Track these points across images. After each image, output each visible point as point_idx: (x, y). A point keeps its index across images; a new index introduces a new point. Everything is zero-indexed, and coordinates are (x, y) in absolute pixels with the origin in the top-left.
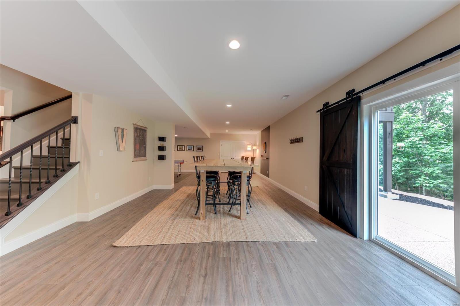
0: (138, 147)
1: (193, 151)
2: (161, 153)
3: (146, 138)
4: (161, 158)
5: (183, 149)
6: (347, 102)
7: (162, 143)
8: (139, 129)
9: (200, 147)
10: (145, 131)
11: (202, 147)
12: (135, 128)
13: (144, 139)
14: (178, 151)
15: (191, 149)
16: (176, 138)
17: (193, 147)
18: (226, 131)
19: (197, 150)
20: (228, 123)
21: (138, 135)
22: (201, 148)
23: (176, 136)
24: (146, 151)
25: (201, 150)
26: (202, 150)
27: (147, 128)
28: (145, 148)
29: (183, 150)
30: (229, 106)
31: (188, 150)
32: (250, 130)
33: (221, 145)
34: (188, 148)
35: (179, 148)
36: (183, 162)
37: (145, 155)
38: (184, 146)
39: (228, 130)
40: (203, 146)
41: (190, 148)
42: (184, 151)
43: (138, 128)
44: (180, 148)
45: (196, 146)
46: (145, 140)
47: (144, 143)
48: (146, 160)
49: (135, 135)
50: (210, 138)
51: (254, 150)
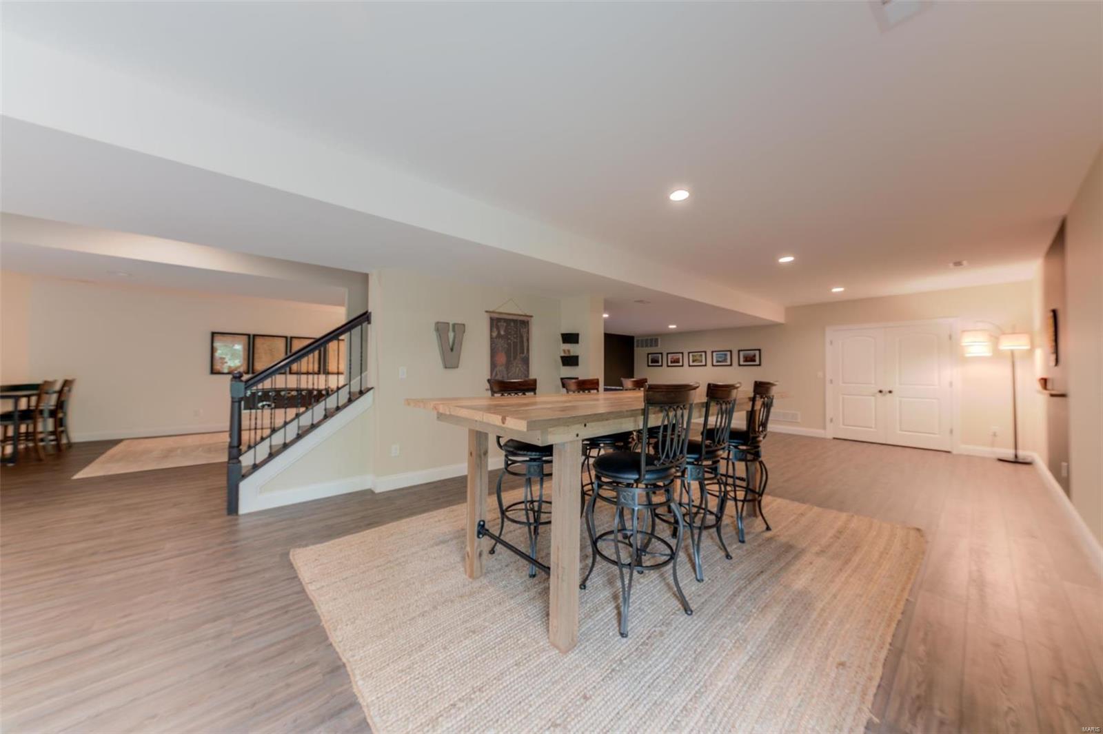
0: (502, 359)
1: (731, 365)
2: (569, 372)
3: (528, 340)
5: (701, 362)
7: (567, 349)
8: (505, 322)
9: (752, 352)
11: (757, 352)
12: (492, 319)
13: (522, 342)
14: (691, 368)
15: (725, 360)
17: (729, 353)
18: (836, 290)
19: (742, 363)
20: (786, 259)
21: (502, 333)
22: (755, 356)
24: (528, 367)
25: (754, 361)
26: (757, 362)
27: (531, 316)
29: (704, 363)
30: (679, 195)
31: (715, 363)
32: (951, 265)
33: (827, 343)
34: (716, 357)
38: (705, 352)
39: (834, 285)
40: (759, 350)
41: (720, 357)
42: (705, 365)
43: (501, 319)
44: (695, 358)
45: (739, 351)
46: (525, 344)
47: (523, 350)
49: (491, 335)
50: (782, 324)
51: (1012, 353)
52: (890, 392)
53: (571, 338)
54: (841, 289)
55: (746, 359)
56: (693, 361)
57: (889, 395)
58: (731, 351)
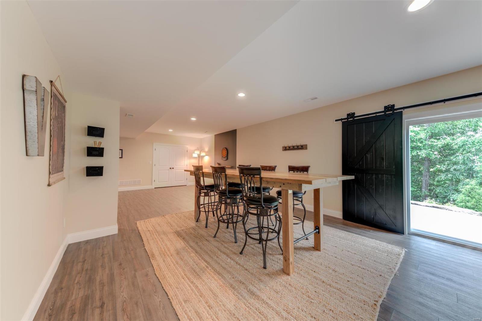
0: (56, 145)
3: (65, 126)
6: (385, 115)
8: (58, 101)
13: (62, 127)
18: (170, 130)
20: (193, 119)
24: (64, 156)
30: (241, 95)
33: (154, 149)
39: (172, 129)
40: (122, 150)
43: (57, 97)
46: (64, 130)
47: (62, 137)
48: (63, 178)
49: (52, 114)
50: (134, 139)
52: (173, 168)
54: (172, 130)
57: (172, 169)
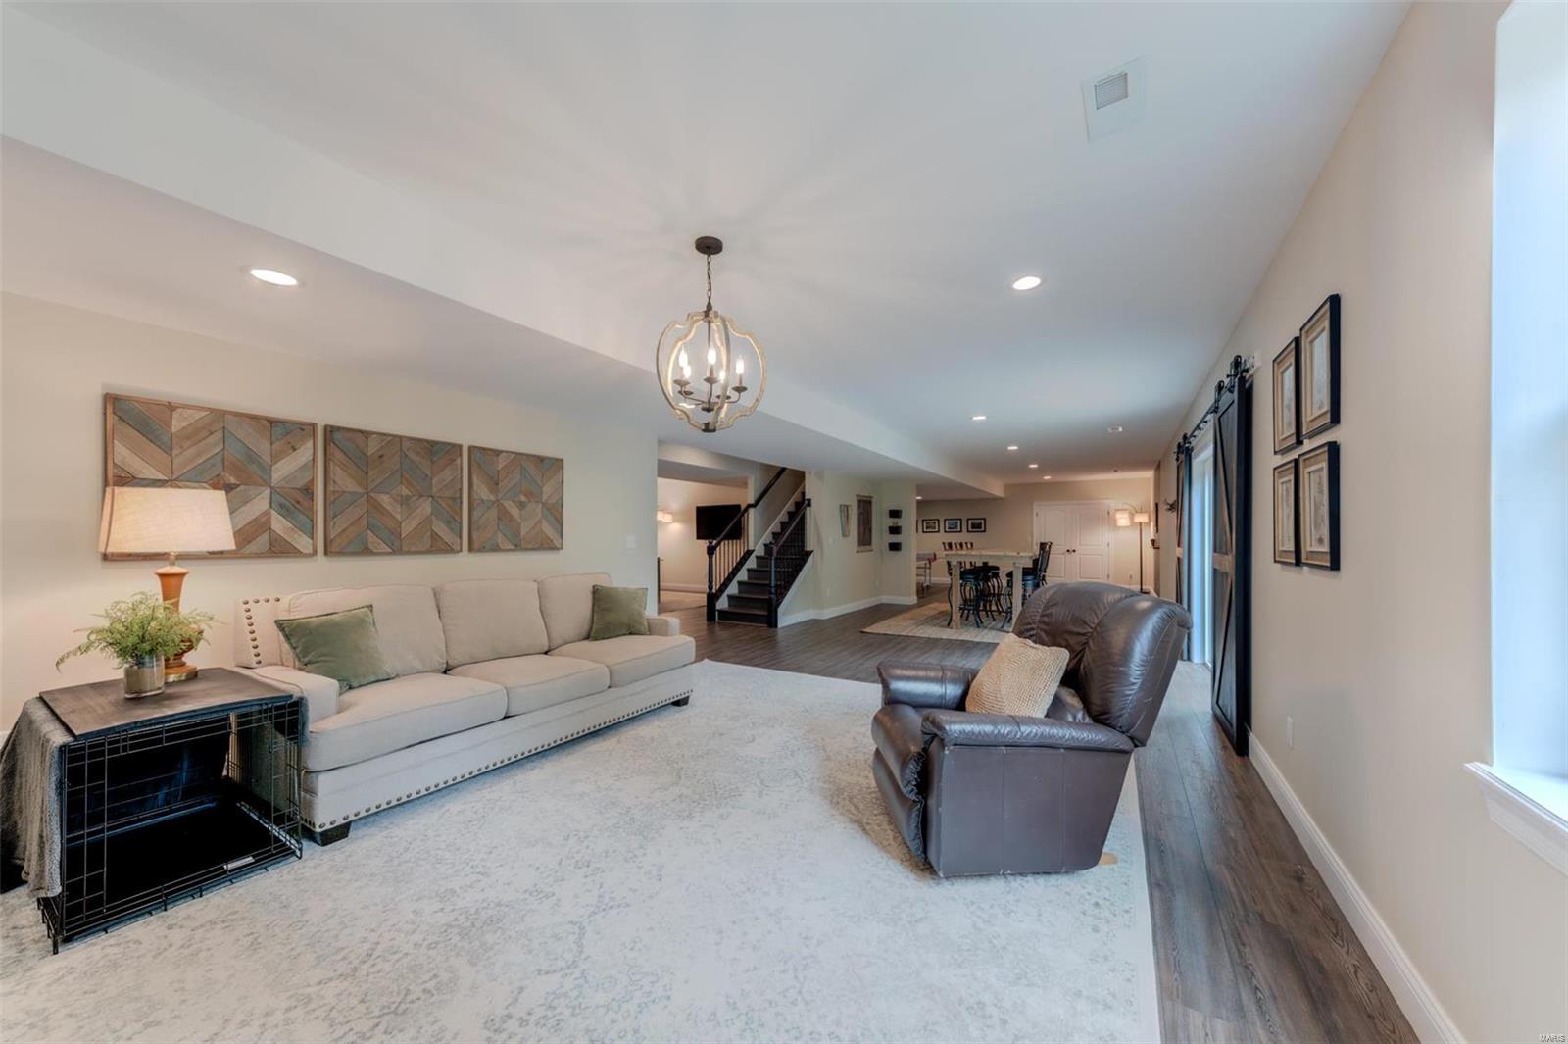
0: (862, 530)
1: (958, 531)
2: (894, 539)
3: (871, 514)
4: (895, 547)
5: (935, 529)
7: (895, 520)
8: (863, 502)
9: (979, 521)
10: (870, 502)
11: (983, 521)
12: (858, 500)
14: (923, 534)
15: (956, 527)
16: (919, 503)
17: (959, 521)
18: (1046, 478)
19: (970, 529)
21: (862, 512)
22: (981, 524)
23: (919, 498)
24: (871, 535)
25: (980, 528)
26: (983, 529)
27: (873, 498)
28: (870, 531)
31: (943, 530)
33: (1034, 514)
34: (948, 525)
35: (928, 526)
36: (935, 559)
37: (870, 543)
38: (937, 522)
39: (1048, 475)
40: (985, 519)
41: (951, 525)
42: (938, 531)
43: (861, 500)
45: (968, 520)
46: (870, 517)
47: (869, 523)
48: (872, 550)
49: (859, 513)
50: (1001, 499)
51: (1140, 524)
52: (1074, 551)
53: (895, 514)
55: (974, 526)
56: (927, 528)
57: (1073, 553)
58: (961, 520)
